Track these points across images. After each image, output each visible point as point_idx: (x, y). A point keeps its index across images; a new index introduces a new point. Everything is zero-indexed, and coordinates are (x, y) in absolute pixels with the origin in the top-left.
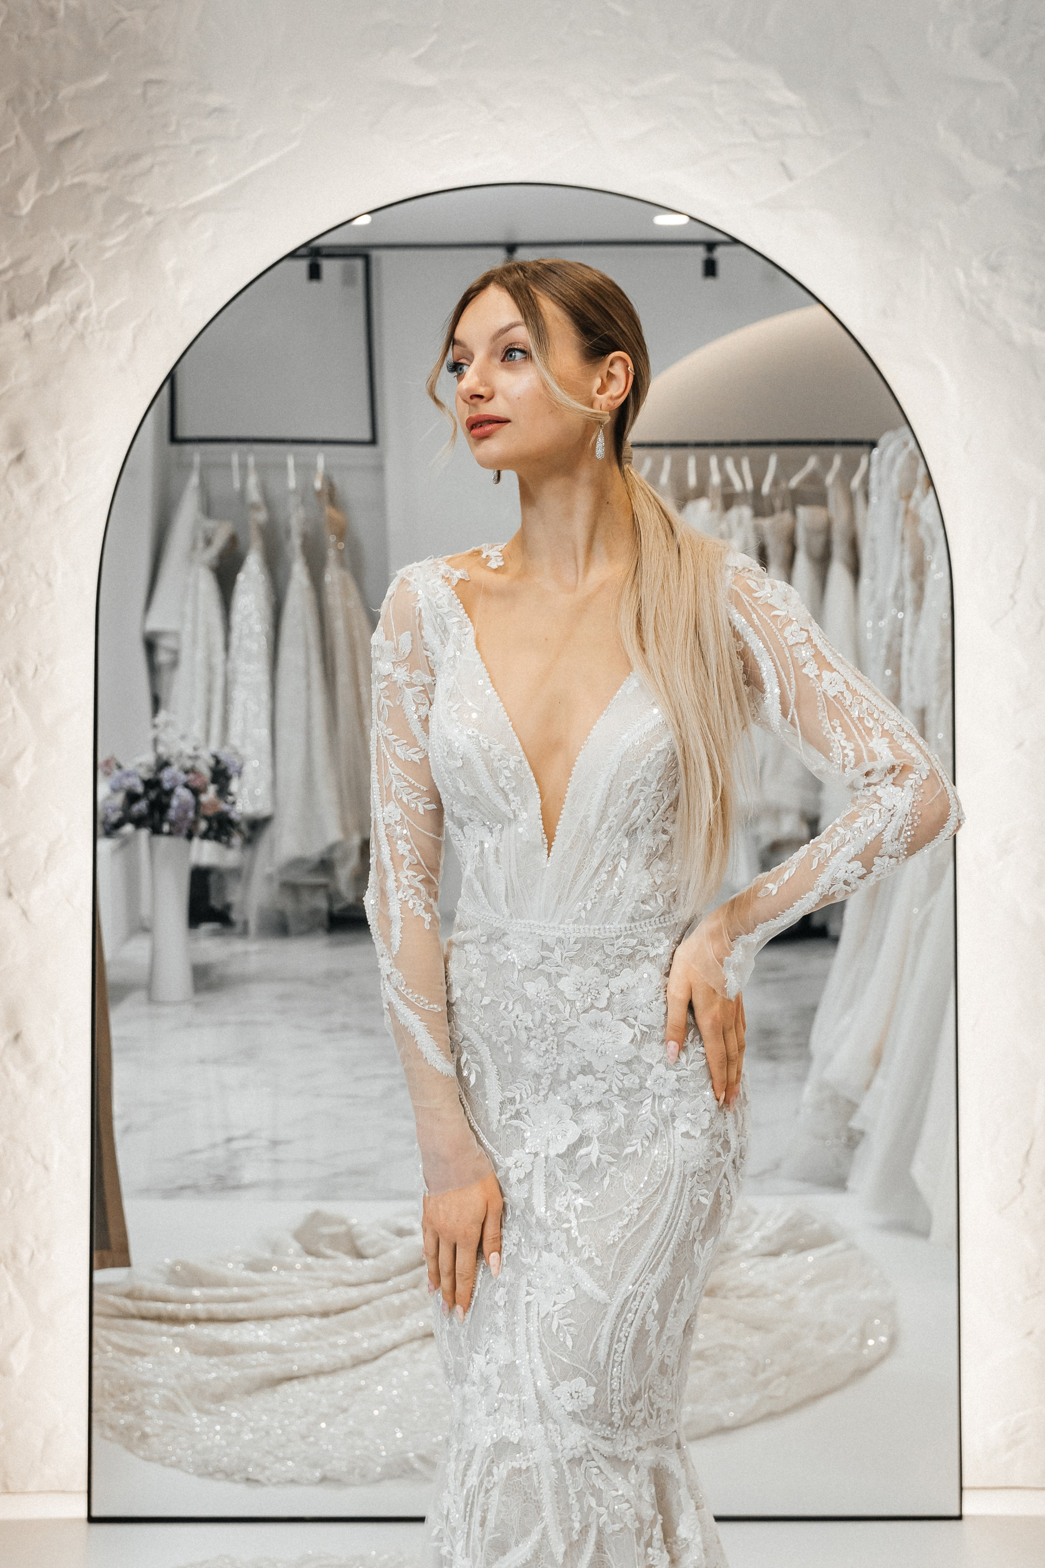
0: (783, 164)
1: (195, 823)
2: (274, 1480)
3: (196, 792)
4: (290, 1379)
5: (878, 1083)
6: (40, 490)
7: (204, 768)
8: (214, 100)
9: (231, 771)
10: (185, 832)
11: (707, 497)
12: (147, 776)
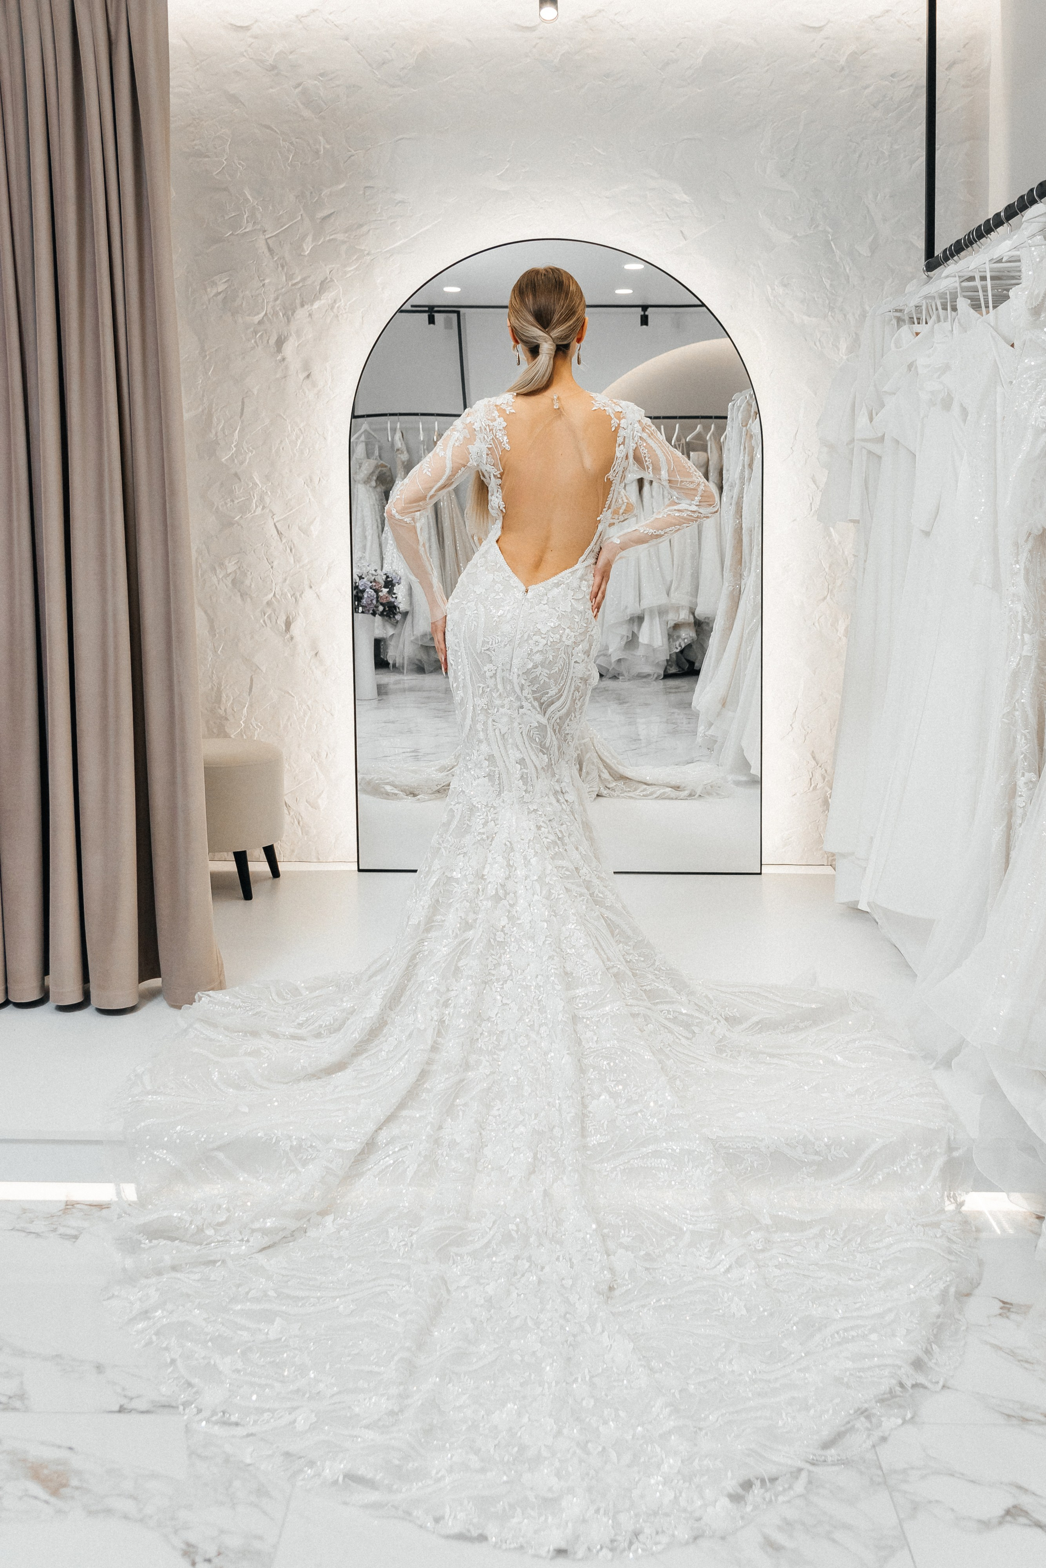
0: (681, 232)
1: (377, 607)
3: (377, 591)
6: (319, 391)
7: (381, 580)
8: (399, 197)
9: (394, 582)
10: (371, 611)
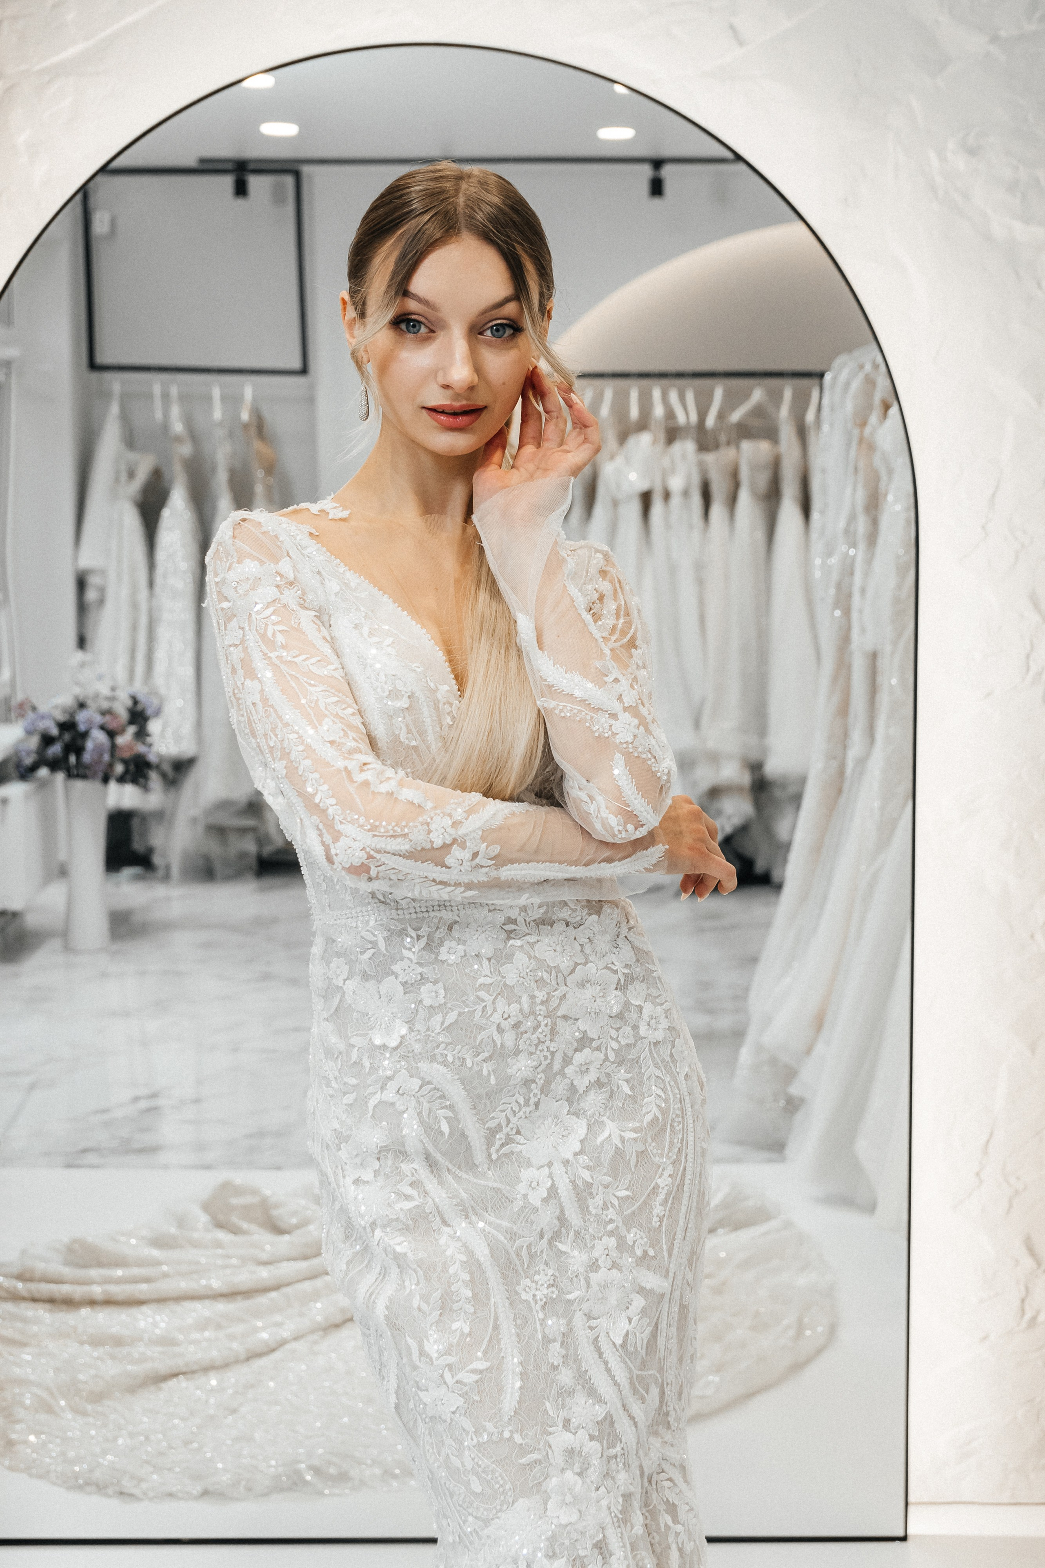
0: (732, 27)
1: (111, 765)
2: (151, 1494)
3: (111, 734)
4: (175, 1375)
5: (820, 1048)
7: (122, 712)
9: (149, 712)
10: (100, 775)
11: (650, 430)
12: (62, 717)
